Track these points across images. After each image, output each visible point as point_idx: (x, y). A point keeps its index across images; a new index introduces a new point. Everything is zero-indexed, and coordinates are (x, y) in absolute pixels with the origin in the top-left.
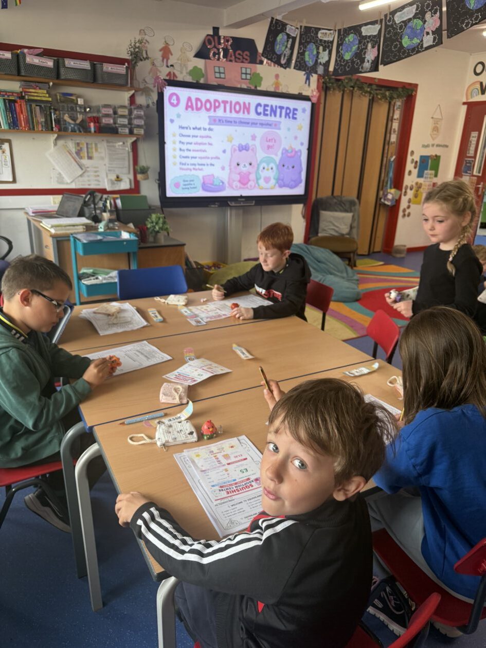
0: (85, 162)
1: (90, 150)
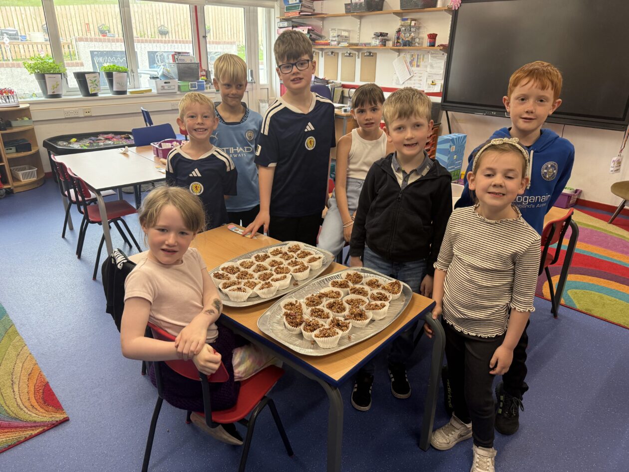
0: (414, 69)
1: (419, 60)
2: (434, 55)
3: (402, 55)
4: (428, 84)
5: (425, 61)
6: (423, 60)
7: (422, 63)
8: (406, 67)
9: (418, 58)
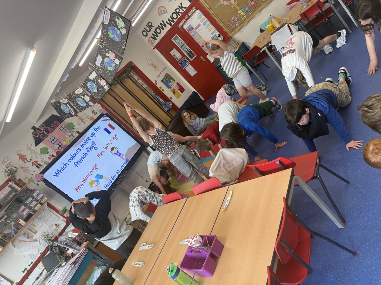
0: (35, 236)
1: (32, 230)
2: (39, 217)
3: (16, 243)
4: (54, 230)
5: (36, 225)
6: (35, 226)
7: (37, 229)
8: (29, 243)
9: (30, 230)
